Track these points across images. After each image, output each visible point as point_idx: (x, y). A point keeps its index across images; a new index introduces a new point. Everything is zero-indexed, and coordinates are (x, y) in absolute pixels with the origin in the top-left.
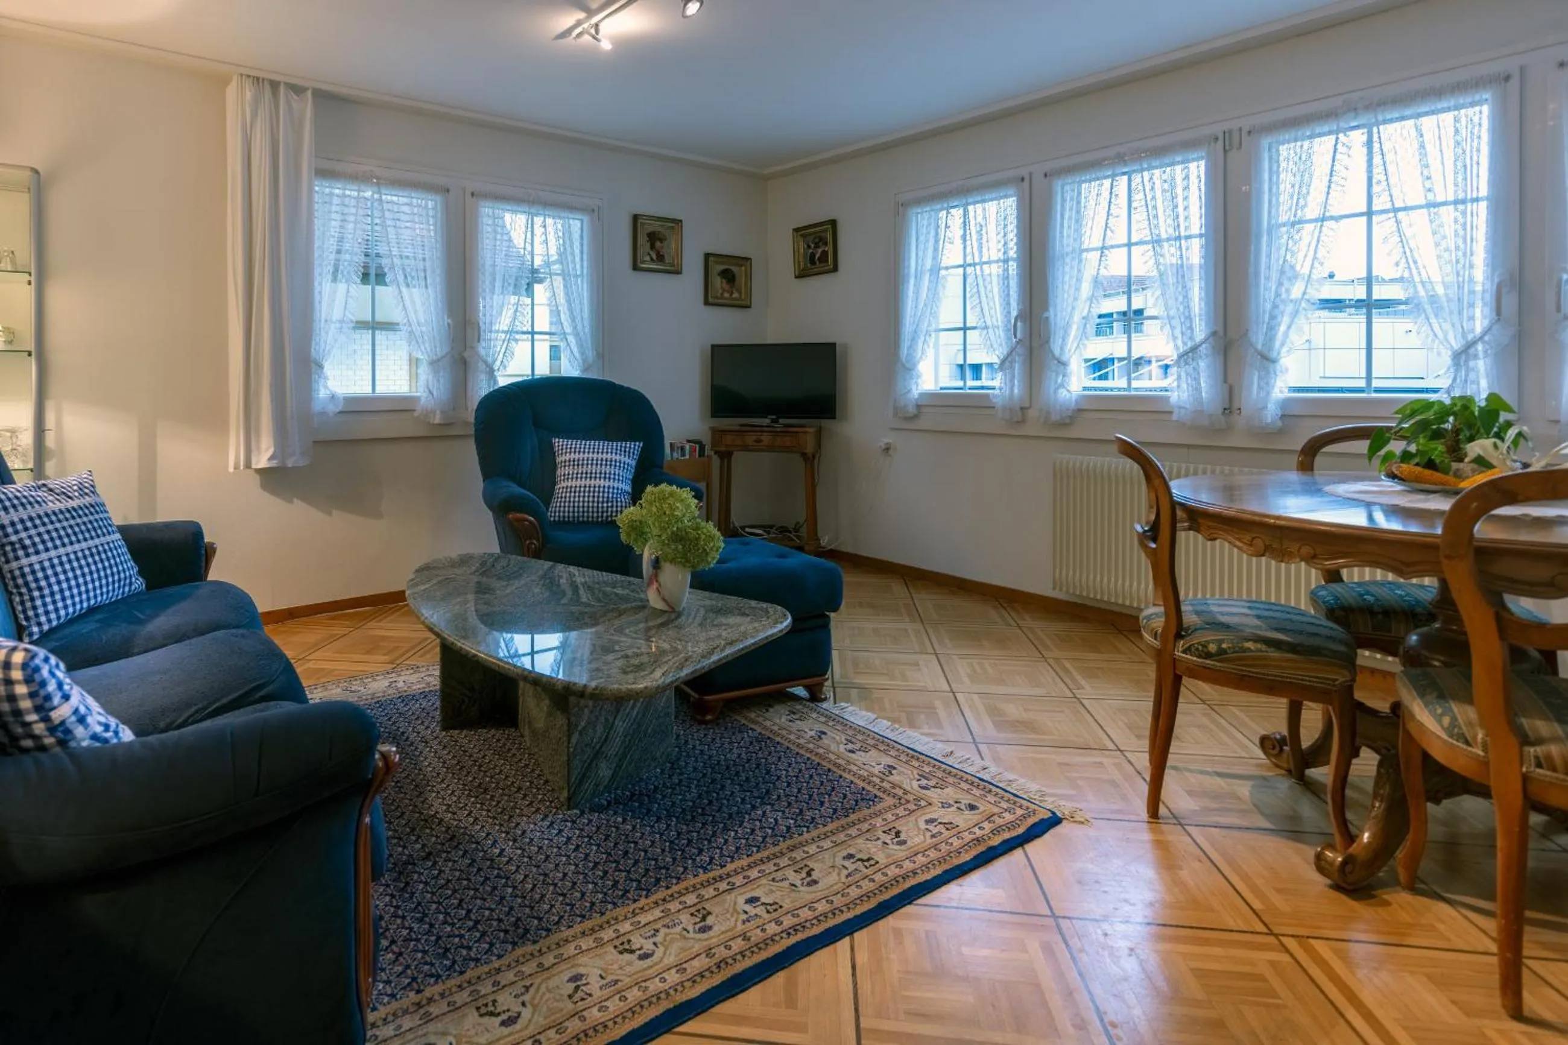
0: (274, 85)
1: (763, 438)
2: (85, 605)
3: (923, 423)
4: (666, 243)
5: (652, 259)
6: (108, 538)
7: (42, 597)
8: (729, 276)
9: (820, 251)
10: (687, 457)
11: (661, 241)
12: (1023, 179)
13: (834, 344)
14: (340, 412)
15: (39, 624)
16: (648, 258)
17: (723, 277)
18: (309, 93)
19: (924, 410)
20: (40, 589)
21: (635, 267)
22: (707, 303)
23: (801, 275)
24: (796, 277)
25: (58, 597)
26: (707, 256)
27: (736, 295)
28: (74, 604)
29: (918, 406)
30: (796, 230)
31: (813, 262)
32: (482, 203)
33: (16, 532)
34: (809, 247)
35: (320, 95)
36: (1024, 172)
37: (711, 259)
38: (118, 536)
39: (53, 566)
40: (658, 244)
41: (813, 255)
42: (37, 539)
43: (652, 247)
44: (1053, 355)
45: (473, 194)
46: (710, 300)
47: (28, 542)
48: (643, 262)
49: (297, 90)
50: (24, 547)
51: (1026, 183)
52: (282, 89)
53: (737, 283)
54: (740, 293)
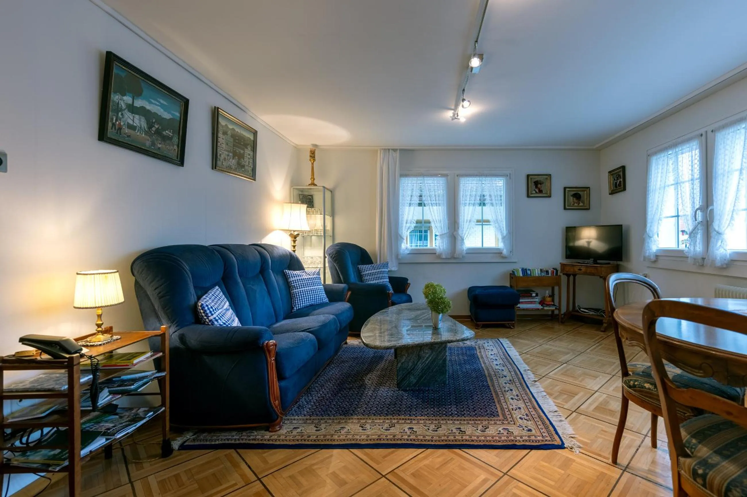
0: (389, 150)
1: (582, 268)
2: (308, 304)
3: (660, 265)
4: (543, 185)
5: (536, 192)
6: (320, 287)
7: (297, 300)
8: (577, 196)
9: (619, 181)
10: (550, 275)
11: (541, 184)
12: (702, 135)
13: (622, 225)
14: (409, 254)
15: (296, 307)
16: (534, 192)
17: (573, 197)
18: (398, 151)
19: (660, 258)
20: (297, 298)
21: (528, 196)
22: (565, 209)
23: (612, 193)
24: (610, 194)
25: (301, 301)
26: (565, 188)
27: (581, 204)
28: (305, 303)
29: (657, 256)
30: (610, 172)
31: (616, 187)
32: (460, 178)
33: (294, 283)
34: (615, 180)
35: (401, 150)
36: (703, 131)
37: (567, 189)
38: (322, 287)
39: (301, 293)
40: (539, 186)
41: (616, 183)
42: (300, 285)
43: (536, 187)
44: (715, 230)
45: (457, 176)
46: (567, 207)
47: (296, 286)
48: (532, 194)
49: (395, 150)
50: (295, 287)
51: (704, 137)
52: (390, 150)
53: (582, 199)
54: (584, 203)
